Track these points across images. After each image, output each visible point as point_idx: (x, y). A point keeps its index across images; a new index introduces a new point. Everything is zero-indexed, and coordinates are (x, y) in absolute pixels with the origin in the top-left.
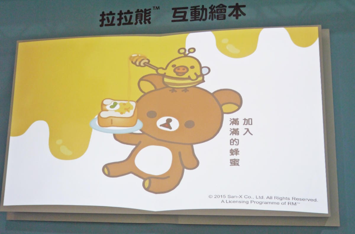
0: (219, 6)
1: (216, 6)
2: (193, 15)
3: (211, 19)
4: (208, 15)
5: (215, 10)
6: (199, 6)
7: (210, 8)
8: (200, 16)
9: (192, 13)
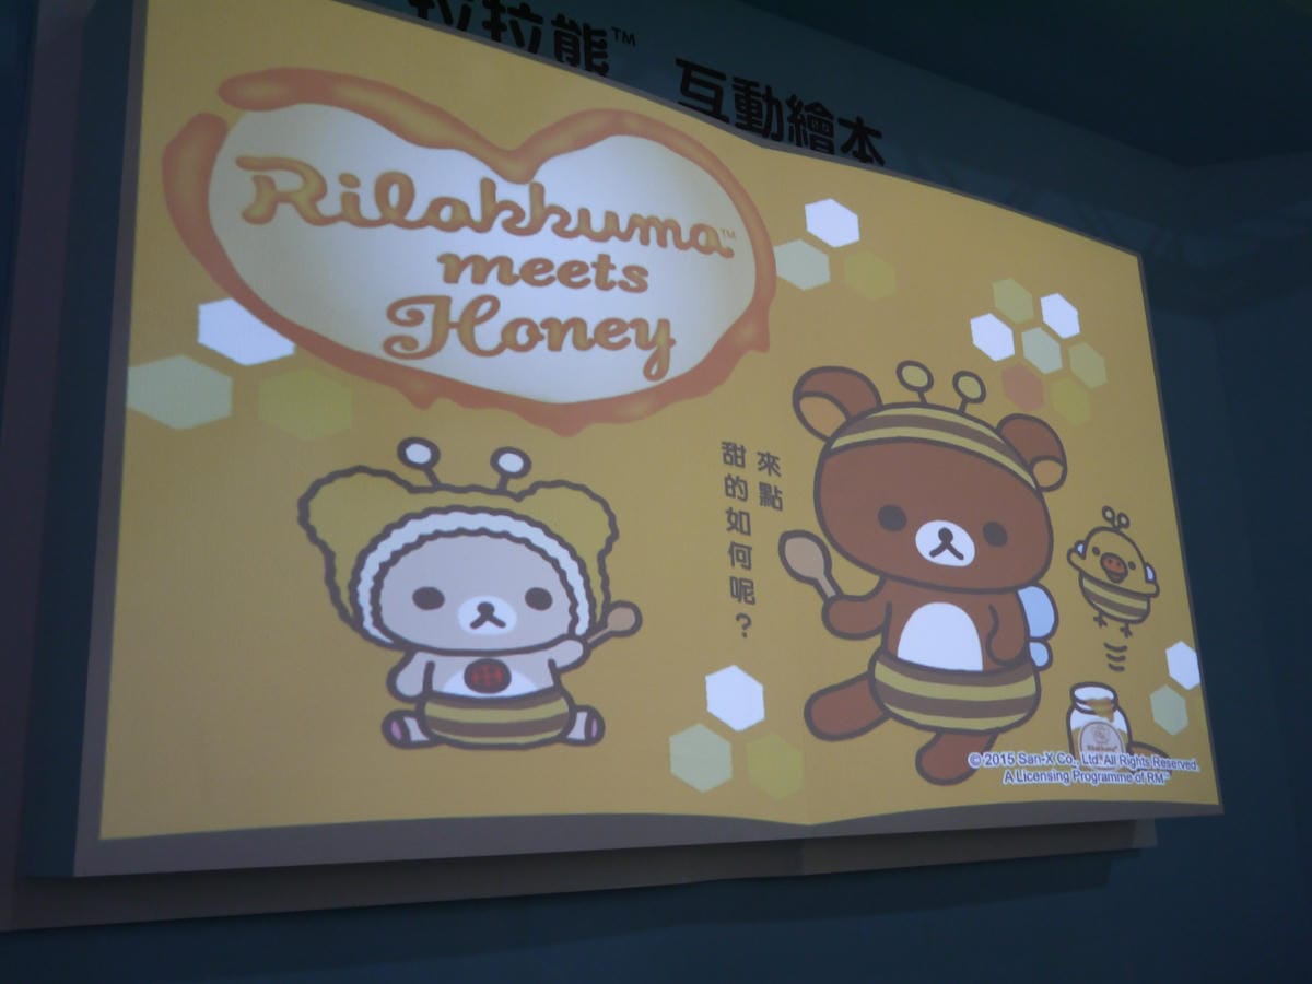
0: (811, 107)
1: (805, 103)
2: (744, 108)
3: (795, 138)
4: (787, 125)
5: (802, 116)
6: (756, 85)
7: (790, 103)
8: (764, 120)
9: (737, 98)
